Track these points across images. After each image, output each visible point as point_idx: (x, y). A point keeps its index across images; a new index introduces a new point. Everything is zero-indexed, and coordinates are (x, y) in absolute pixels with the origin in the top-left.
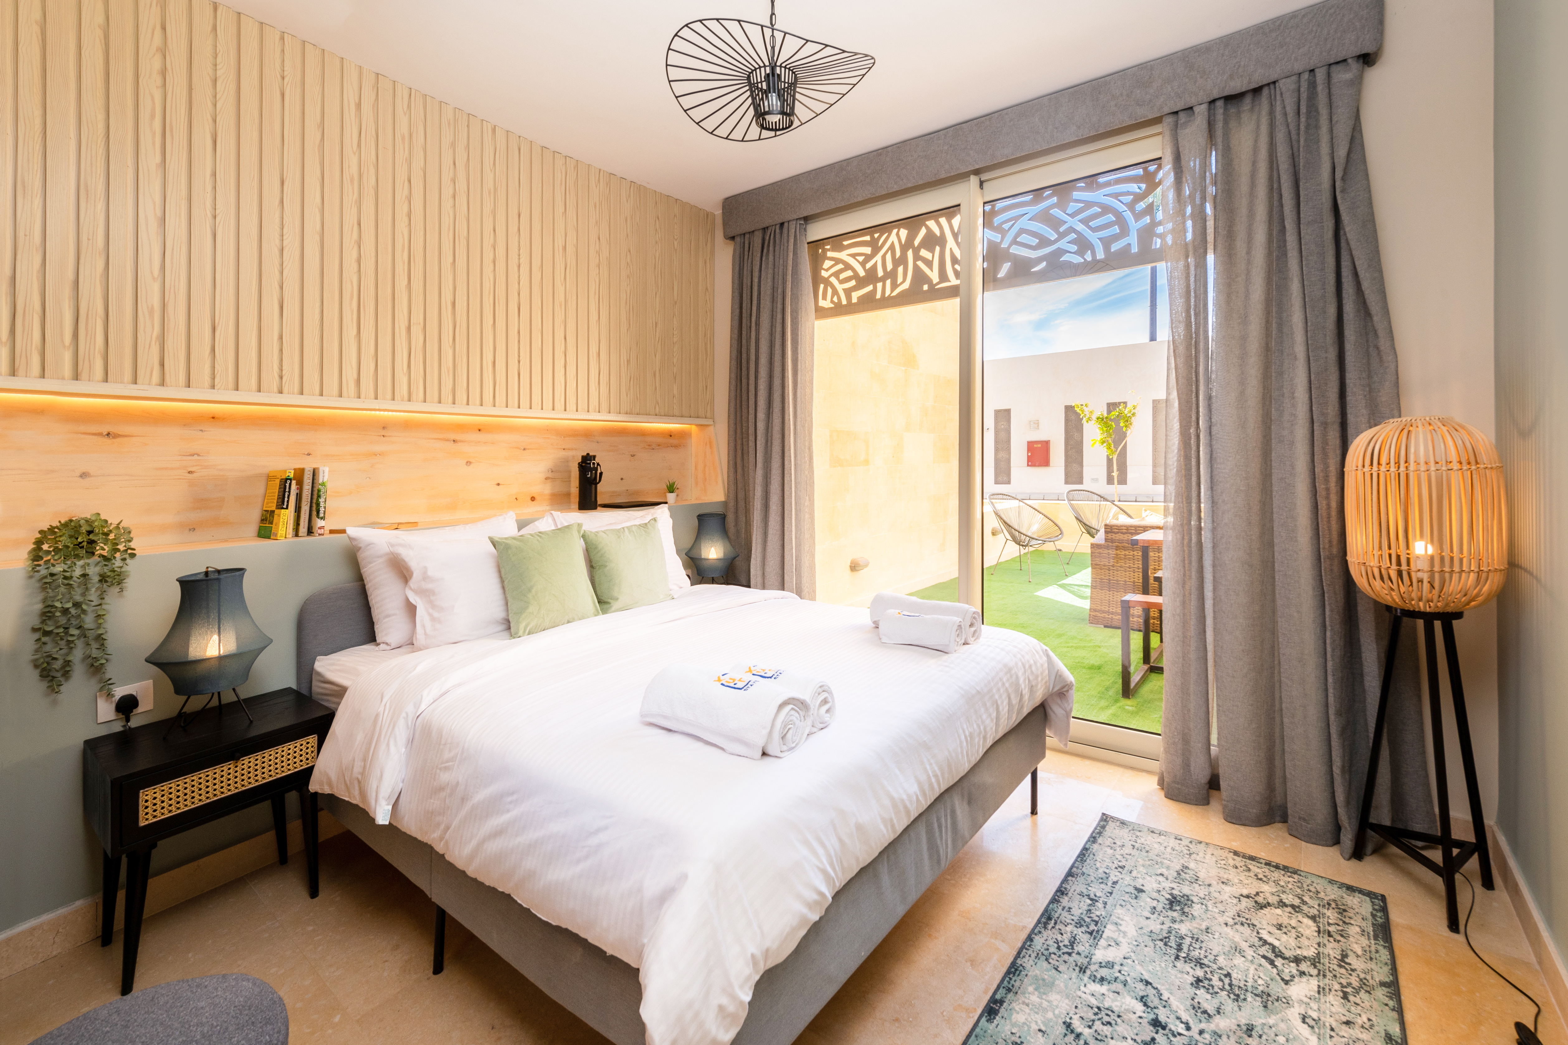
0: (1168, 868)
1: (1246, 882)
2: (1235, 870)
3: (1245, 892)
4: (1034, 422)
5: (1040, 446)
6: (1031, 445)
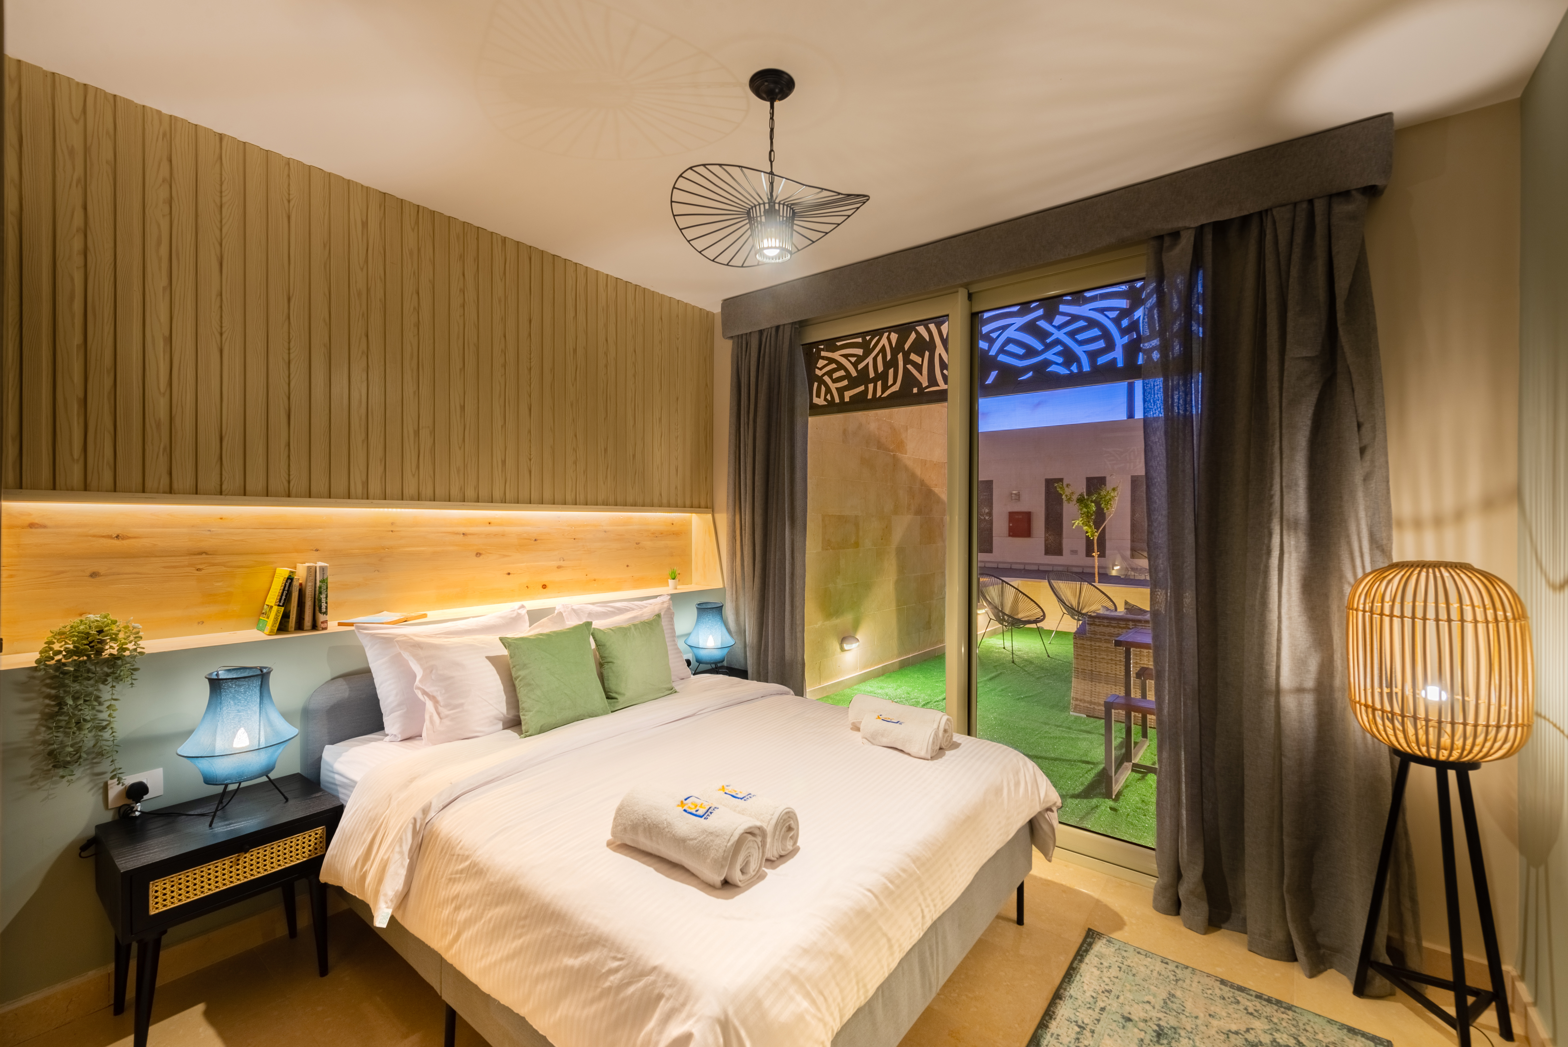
0: (1155, 996)
1: (1236, 1016)
2: (1222, 1001)
3: (1234, 1028)
4: (1016, 494)
5: (1020, 517)
6: (1012, 516)
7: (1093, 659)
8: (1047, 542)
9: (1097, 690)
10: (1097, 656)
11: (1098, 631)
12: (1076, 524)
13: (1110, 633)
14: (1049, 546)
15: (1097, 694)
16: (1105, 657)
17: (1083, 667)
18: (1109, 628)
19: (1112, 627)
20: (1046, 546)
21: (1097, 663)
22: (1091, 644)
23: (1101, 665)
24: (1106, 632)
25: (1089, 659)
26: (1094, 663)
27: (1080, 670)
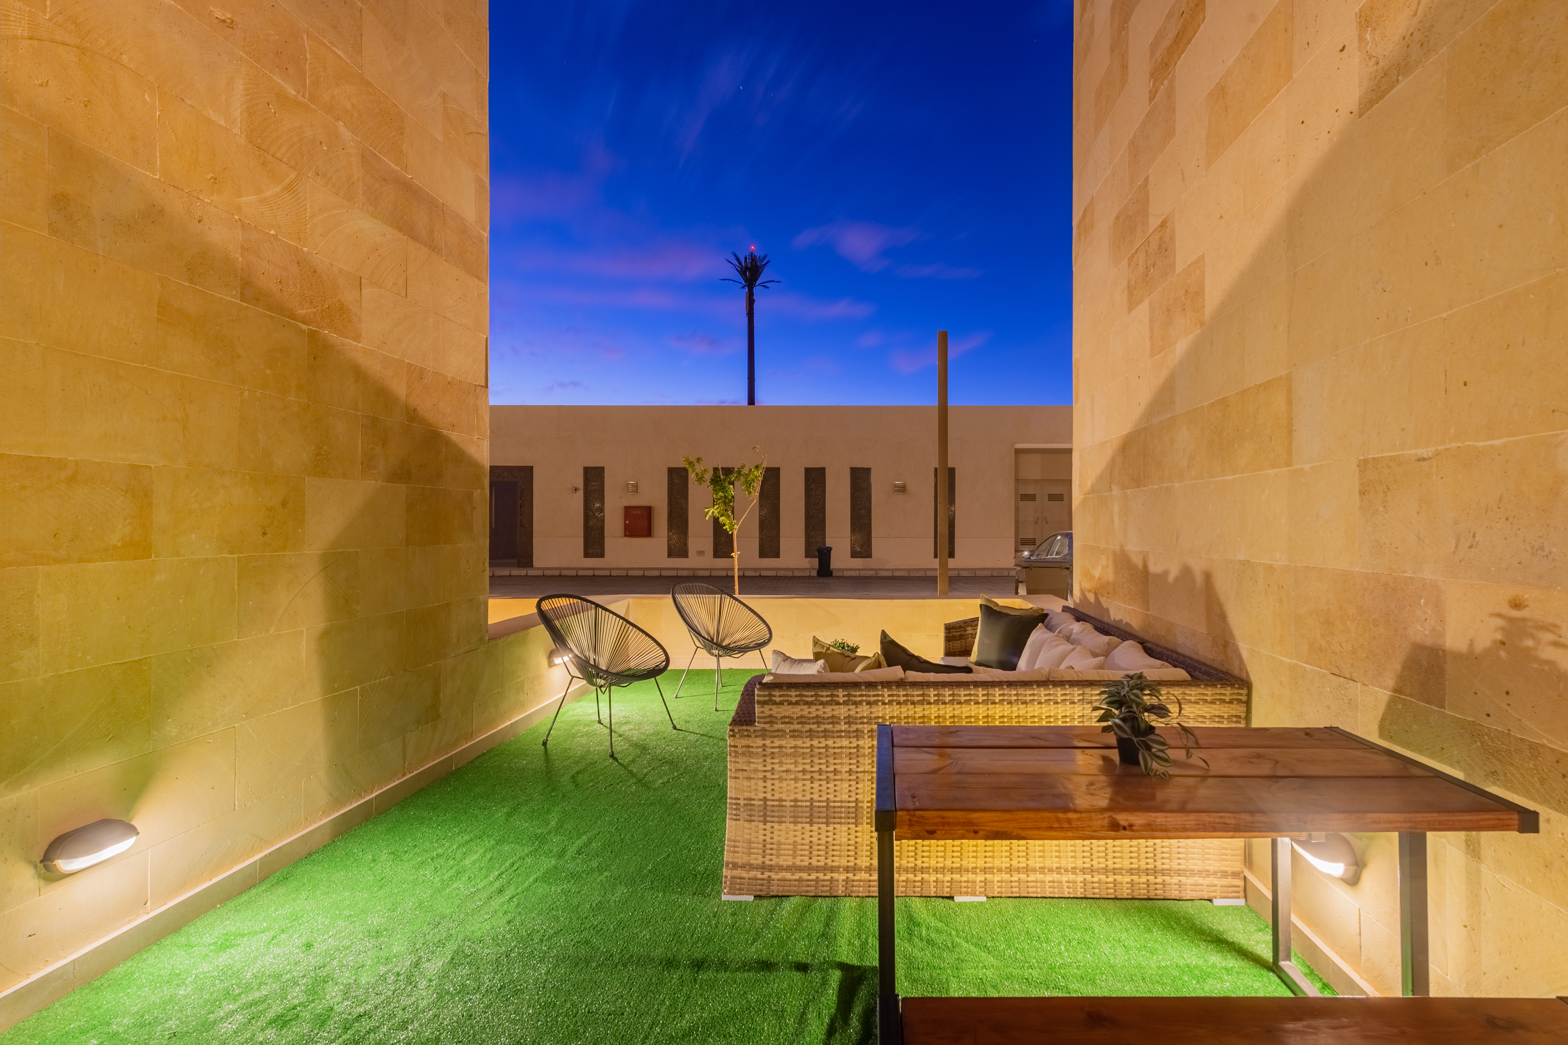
4: (633, 485)
5: (639, 512)
6: (628, 510)
7: (769, 775)
8: (670, 542)
9: (776, 838)
10: (776, 767)
11: (779, 716)
12: (710, 513)
13: (802, 717)
14: (673, 547)
15: (774, 846)
16: (792, 767)
17: (747, 795)
18: (799, 707)
19: (807, 703)
20: (669, 547)
21: (776, 782)
22: (764, 745)
23: (784, 784)
24: (795, 716)
25: (761, 775)
26: (769, 783)
27: (742, 802)
